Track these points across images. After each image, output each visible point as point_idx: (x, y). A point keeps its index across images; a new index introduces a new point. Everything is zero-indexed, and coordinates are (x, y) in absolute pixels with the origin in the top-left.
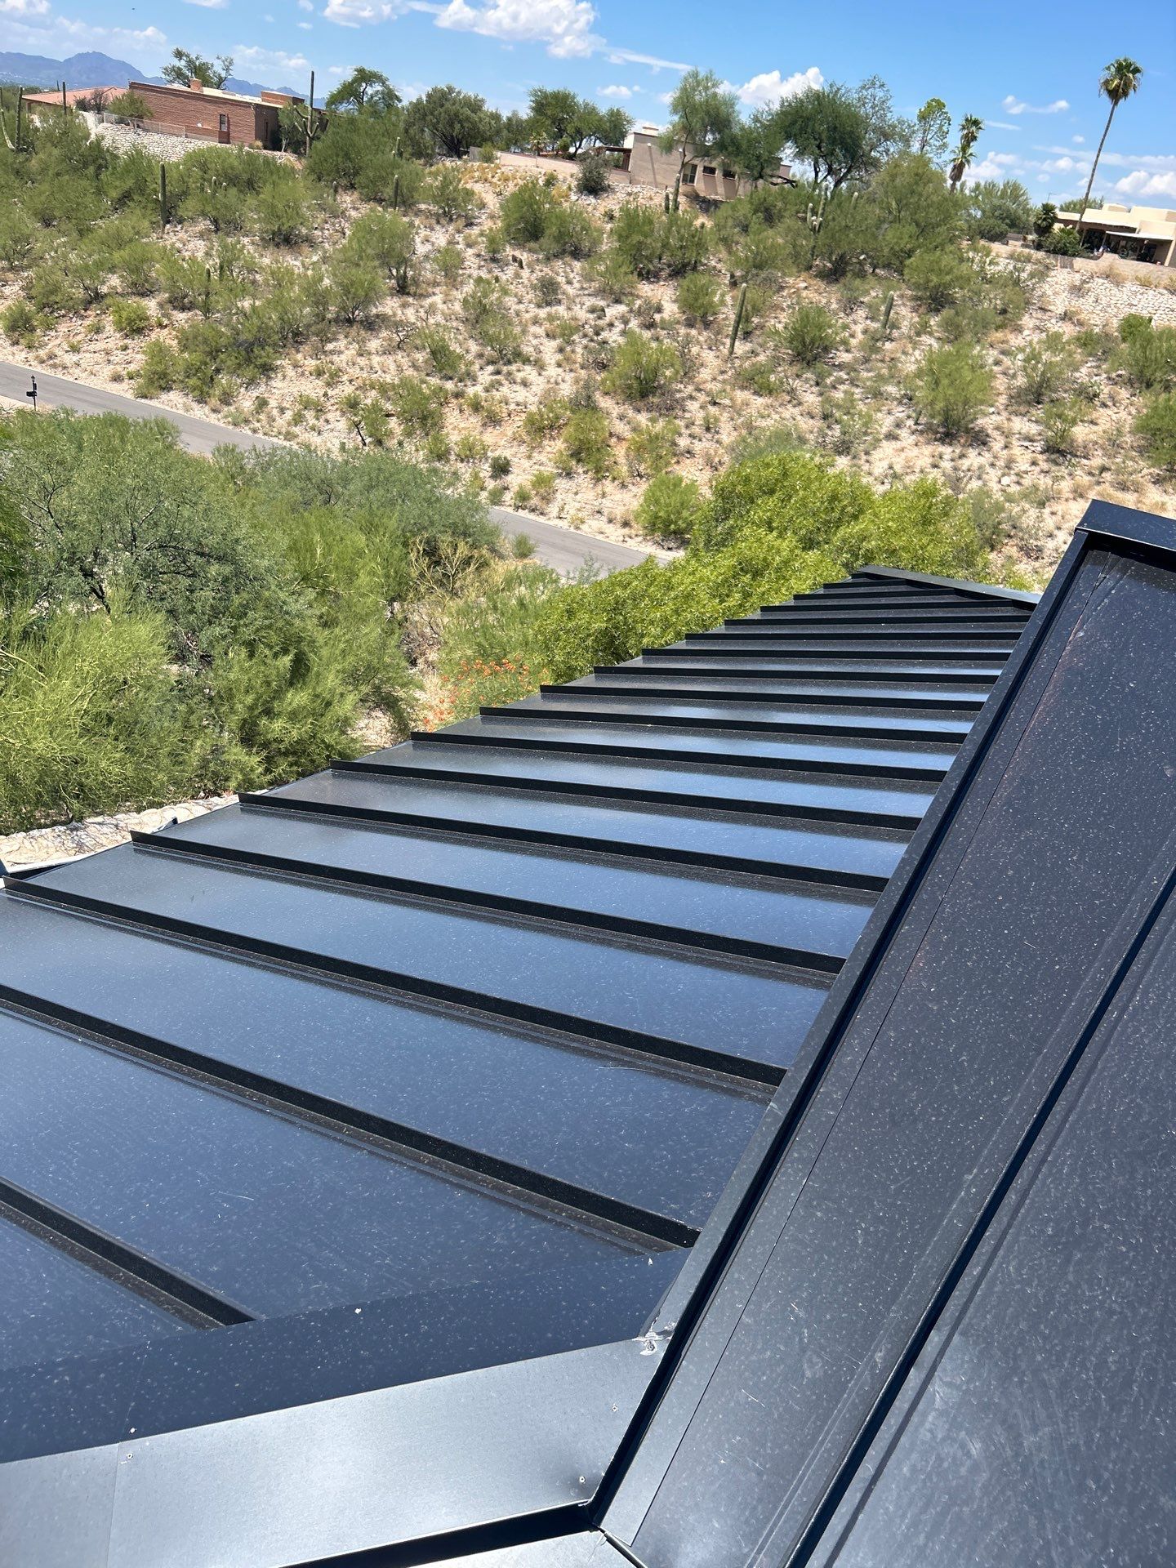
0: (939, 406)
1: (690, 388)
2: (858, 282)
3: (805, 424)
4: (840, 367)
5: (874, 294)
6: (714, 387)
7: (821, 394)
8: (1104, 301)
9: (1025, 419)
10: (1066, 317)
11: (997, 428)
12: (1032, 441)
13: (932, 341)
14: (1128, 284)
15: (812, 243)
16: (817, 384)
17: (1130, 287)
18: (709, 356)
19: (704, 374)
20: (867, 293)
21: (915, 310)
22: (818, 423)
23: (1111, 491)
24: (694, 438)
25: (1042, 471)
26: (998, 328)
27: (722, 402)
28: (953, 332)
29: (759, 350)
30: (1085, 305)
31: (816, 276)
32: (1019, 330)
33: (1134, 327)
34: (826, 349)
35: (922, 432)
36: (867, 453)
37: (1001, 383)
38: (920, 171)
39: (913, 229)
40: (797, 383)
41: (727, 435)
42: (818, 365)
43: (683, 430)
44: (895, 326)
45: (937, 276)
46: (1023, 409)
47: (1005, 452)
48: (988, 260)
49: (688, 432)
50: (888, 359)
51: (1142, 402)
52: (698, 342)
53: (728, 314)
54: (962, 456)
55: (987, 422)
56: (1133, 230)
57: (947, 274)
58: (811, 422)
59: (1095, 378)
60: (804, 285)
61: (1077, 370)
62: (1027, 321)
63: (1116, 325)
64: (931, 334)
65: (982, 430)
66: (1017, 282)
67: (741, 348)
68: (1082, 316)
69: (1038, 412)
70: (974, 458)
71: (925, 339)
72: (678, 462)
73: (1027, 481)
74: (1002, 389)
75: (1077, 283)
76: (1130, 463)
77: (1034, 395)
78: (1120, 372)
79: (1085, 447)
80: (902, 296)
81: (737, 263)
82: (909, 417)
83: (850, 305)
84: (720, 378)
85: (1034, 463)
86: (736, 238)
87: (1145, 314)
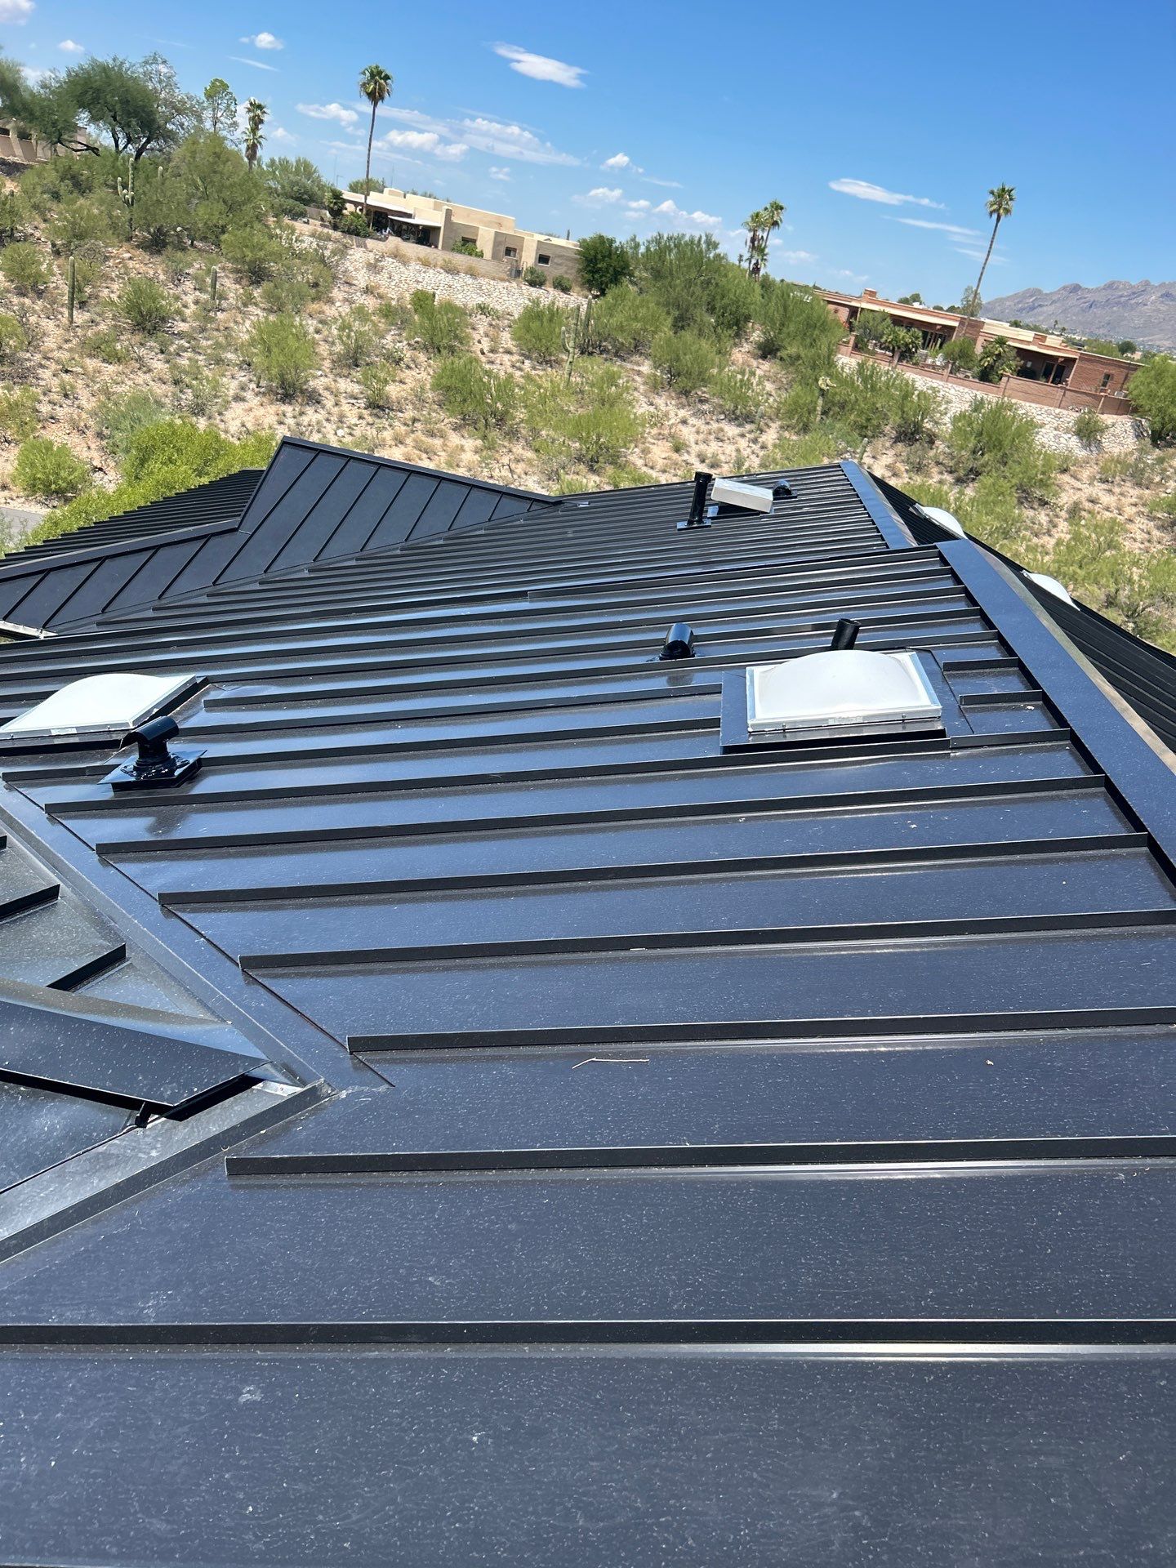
0: (274, 371)
1: (38, 357)
2: (179, 254)
3: (159, 390)
4: (180, 335)
5: (197, 266)
6: (64, 356)
7: (168, 362)
8: (396, 277)
9: (348, 380)
10: (368, 291)
11: (327, 389)
12: (356, 399)
13: (259, 312)
14: (413, 264)
15: (128, 217)
16: (162, 352)
17: (414, 266)
18: (49, 325)
19: (50, 343)
20: (190, 265)
21: (238, 281)
22: (170, 389)
23: (424, 438)
24: (55, 404)
25: (368, 424)
26: (313, 300)
27: (74, 369)
28: (276, 305)
29: (98, 319)
30: (381, 280)
31: (138, 247)
32: (331, 301)
33: (422, 300)
34: (163, 320)
35: (264, 394)
36: (220, 414)
37: (323, 349)
38: (217, 150)
39: (221, 206)
40: (142, 352)
41: (87, 402)
42: (160, 334)
43: (42, 398)
44: (223, 297)
45: (252, 252)
46: (345, 372)
47: (336, 409)
48: (294, 237)
49: (47, 399)
50: (222, 328)
51: (436, 364)
52: (34, 312)
53: (60, 284)
54: (302, 414)
55: (318, 384)
56: (409, 216)
57: (261, 250)
58: (164, 386)
59: (398, 344)
60: (127, 255)
61: (383, 337)
62: (337, 294)
63: (408, 299)
64: (256, 305)
65: (314, 391)
66: (322, 260)
67: (80, 317)
68: (381, 291)
69: (357, 374)
70: (312, 415)
71: (251, 308)
72: (44, 427)
73: (357, 432)
74: (325, 354)
75: (372, 261)
76: (434, 415)
77: (352, 359)
78: (417, 339)
79: (399, 403)
80: (223, 269)
81: (57, 231)
82: (251, 381)
83: (177, 277)
84: (66, 346)
85: (361, 418)
86: (48, 205)
87: (430, 290)
